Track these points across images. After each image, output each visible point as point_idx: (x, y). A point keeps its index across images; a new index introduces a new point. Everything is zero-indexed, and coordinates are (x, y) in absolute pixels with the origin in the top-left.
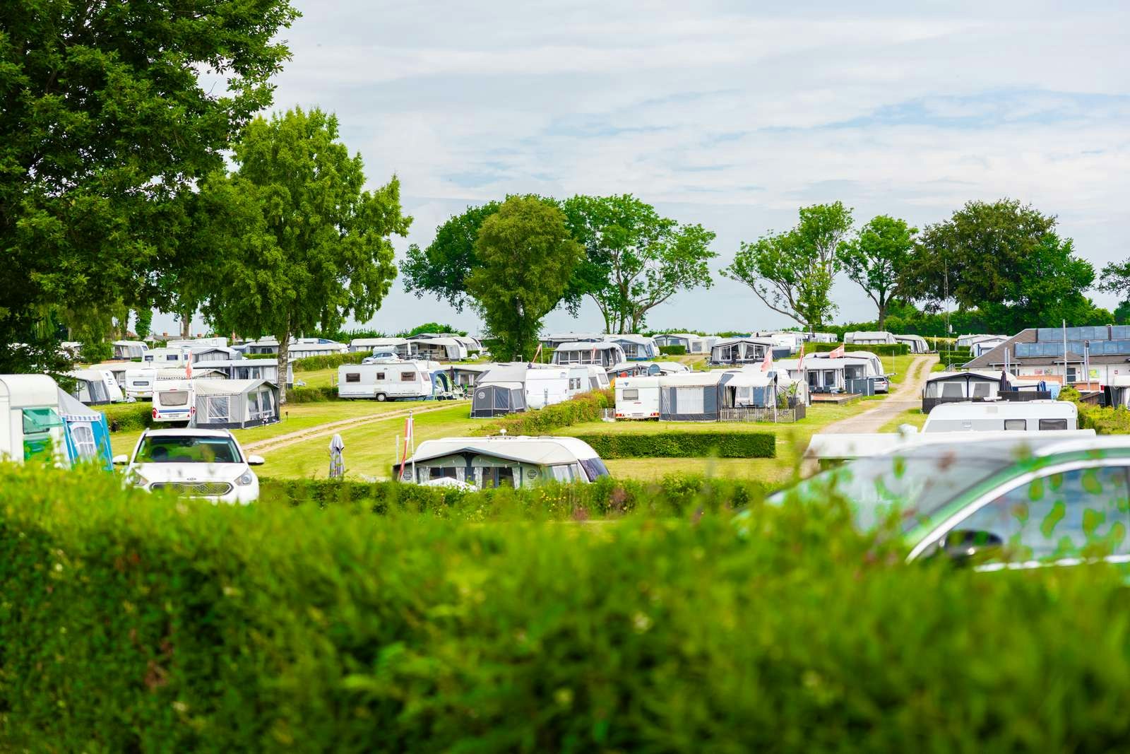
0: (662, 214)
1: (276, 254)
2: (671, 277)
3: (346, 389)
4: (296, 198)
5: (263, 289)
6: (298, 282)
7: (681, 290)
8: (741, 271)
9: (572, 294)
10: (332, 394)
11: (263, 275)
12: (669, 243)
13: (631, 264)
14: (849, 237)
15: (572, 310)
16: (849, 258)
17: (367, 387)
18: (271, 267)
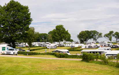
0: (98, 32)
1: (58, 36)
2: (99, 37)
3: (65, 46)
4: (60, 31)
5: (57, 38)
6: (60, 38)
7: (100, 38)
8: (104, 36)
9: (91, 38)
10: (64, 46)
11: (57, 37)
12: (98, 34)
13: (96, 36)
14: (114, 34)
15: (91, 40)
16: (114, 35)
17: (66, 46)
18: (58, 37)
